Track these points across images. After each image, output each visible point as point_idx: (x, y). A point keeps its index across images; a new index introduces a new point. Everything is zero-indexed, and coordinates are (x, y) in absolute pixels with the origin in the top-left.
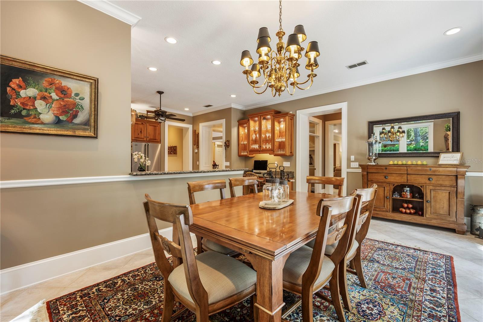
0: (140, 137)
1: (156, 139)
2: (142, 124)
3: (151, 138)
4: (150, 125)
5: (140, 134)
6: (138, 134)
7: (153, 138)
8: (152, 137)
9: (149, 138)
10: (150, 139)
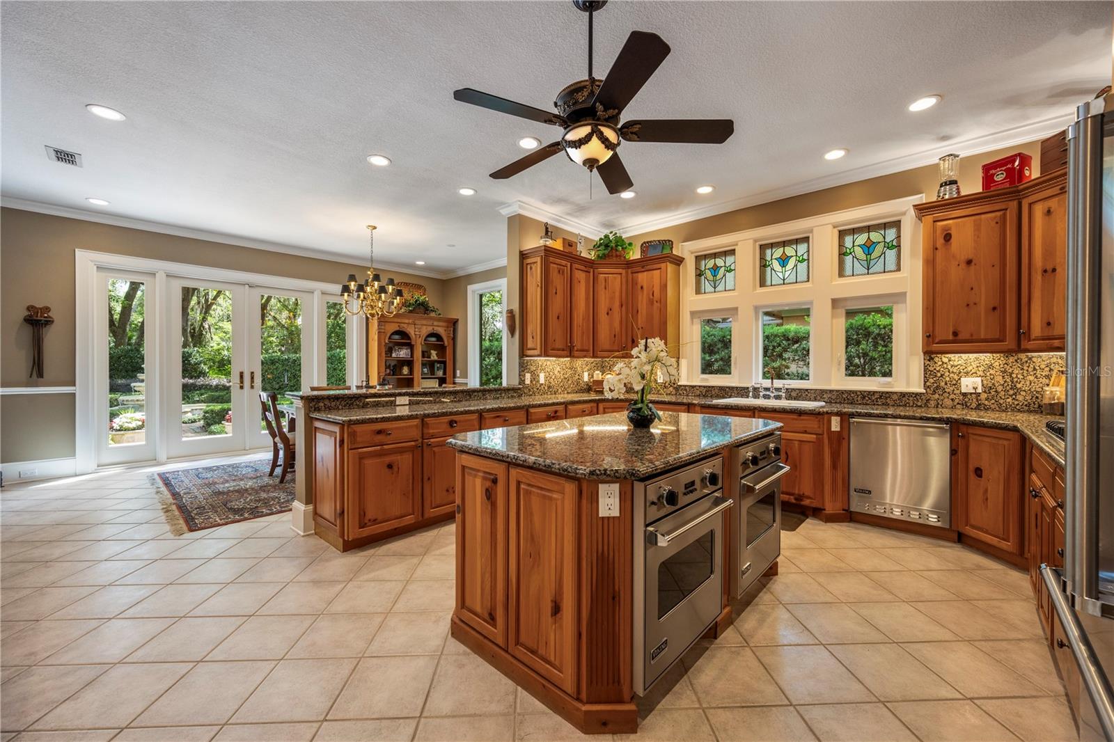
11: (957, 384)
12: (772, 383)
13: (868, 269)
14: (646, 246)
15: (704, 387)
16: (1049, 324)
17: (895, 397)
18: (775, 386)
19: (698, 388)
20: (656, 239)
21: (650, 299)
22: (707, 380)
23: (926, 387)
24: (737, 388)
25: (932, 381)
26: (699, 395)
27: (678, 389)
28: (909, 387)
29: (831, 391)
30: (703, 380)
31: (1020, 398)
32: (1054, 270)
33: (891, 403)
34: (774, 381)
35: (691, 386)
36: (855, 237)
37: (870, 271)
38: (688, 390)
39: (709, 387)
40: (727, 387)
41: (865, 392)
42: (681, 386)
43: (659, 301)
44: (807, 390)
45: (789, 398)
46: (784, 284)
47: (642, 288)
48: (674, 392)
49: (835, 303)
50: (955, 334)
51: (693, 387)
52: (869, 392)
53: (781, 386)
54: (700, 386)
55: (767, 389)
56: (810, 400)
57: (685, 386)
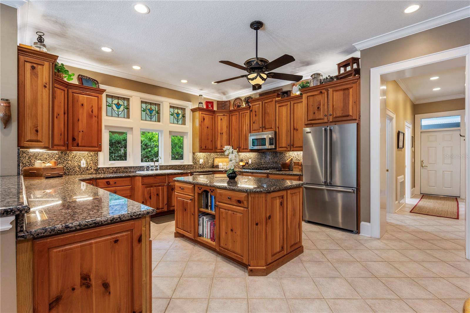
0: (317, 118)
1: (348, 116)
2: (321, 92)
3: (338, 115)
4: (337, 91)
5: (316, 112)
6: (314, 113)
7: (341, 115)
8: (339, 113)
9: (334, 116)
10: (336, 117)
11: (199, 162)
12: (154, 163)
13: (178, 122)
14: (81, 78)
15: (115, 168)
16: (222, 146)
17: (186, 166)
18: (156, 165)
19: (111, 168)
20: (86, 75)
21: (89, 114)
22: (114, 164)
23: (193, 163)
24: (133, 167)
25: (194, 161)
26: (112, 173)
27: (97, 170)
28: (189, 163)
29: (170, 166)
30: (112, 164)
31: (209, 164)
32: (223, 133)
33: (186, 168)
34: (155, 163)
35: (107, 168)
36: (174, 110)
37: (178, 123)
38: (105, 170)
39: (118, 167)
40: (128, 167)
41: (179, 165)
42: (100, 168)
43: (97, 116)
44: (162, 166)
45: (160, 169)
46: (151, 121)
47: (82, 105)
48: (94, 172)
49: (170, 132)
50: (205, 147)
51: (108, 168)
52: (180, 165)
53: (158, 165)
54: (112, 168)
55: (152, 166)
56: (163, 170)
57: (103, 168)
